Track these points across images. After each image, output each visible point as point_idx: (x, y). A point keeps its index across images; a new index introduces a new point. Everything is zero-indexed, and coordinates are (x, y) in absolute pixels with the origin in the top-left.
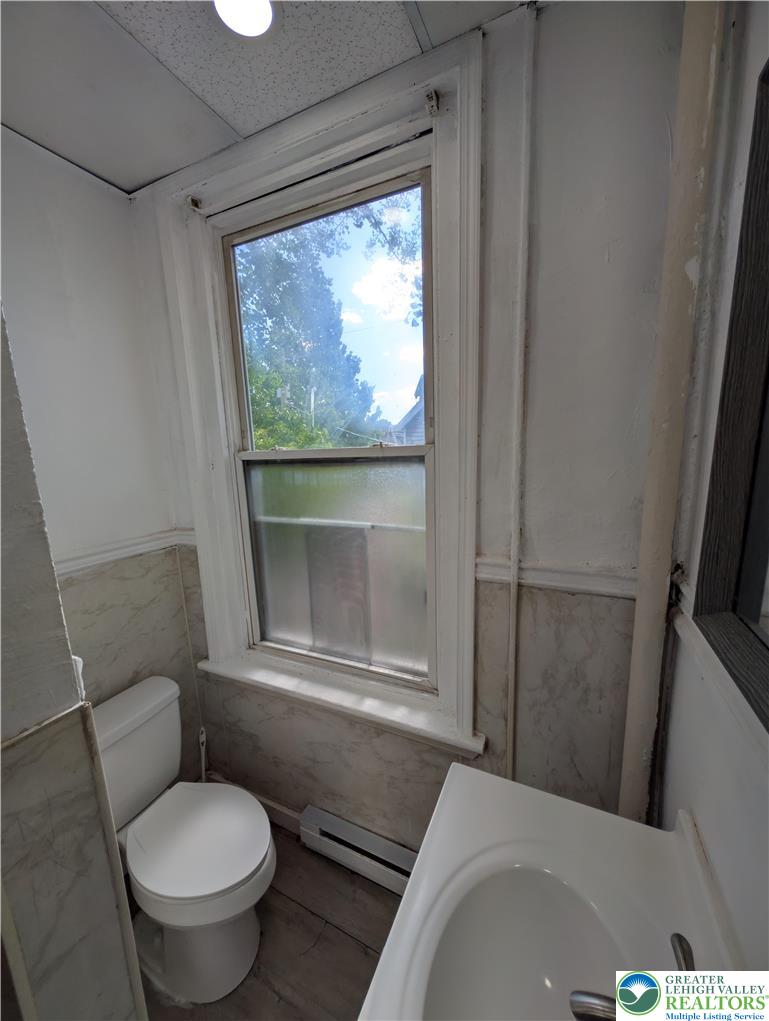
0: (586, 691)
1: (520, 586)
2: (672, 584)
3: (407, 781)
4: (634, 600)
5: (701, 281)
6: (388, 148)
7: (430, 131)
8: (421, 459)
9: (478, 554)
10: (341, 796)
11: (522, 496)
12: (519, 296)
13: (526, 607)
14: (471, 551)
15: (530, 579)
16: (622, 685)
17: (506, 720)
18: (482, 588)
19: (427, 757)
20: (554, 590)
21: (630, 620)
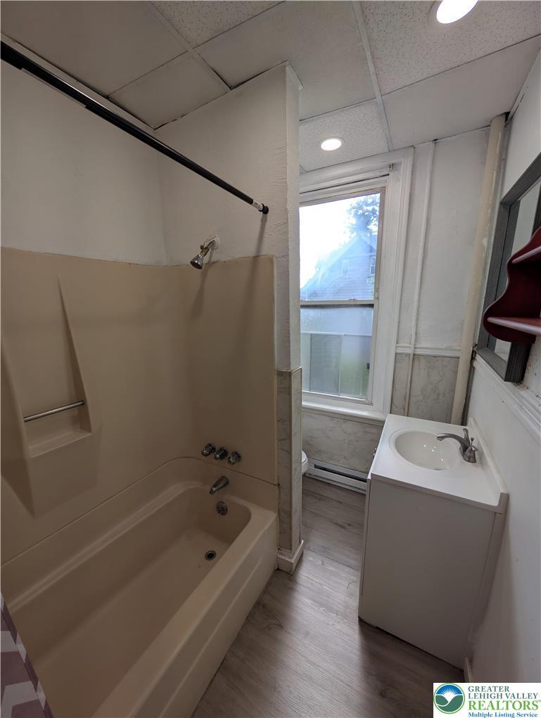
0: (438, 395)
1: (414, 355)
2: (473, 351)
3: (357, 441)
4: (459, 358)
5: (488, 246)
6: (368, 179)
7: (388, 175)
8: (372, 306)
9: (397, 343)
10: (324, 452)
11: (417, 319)
12: (421, 244)
13: (416, 363)
14: (394, 341)
15: (418, 352)
16: (453, 391)
17: (404, 409)
18: (398, 357)
19: (367, 429)
20: (428, 356)
21: (457, 366)
